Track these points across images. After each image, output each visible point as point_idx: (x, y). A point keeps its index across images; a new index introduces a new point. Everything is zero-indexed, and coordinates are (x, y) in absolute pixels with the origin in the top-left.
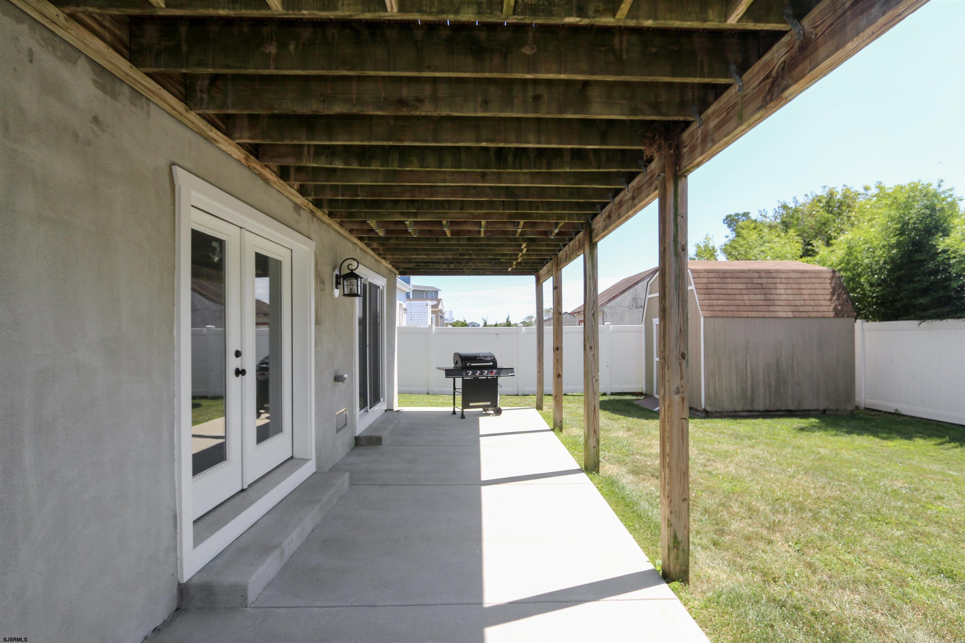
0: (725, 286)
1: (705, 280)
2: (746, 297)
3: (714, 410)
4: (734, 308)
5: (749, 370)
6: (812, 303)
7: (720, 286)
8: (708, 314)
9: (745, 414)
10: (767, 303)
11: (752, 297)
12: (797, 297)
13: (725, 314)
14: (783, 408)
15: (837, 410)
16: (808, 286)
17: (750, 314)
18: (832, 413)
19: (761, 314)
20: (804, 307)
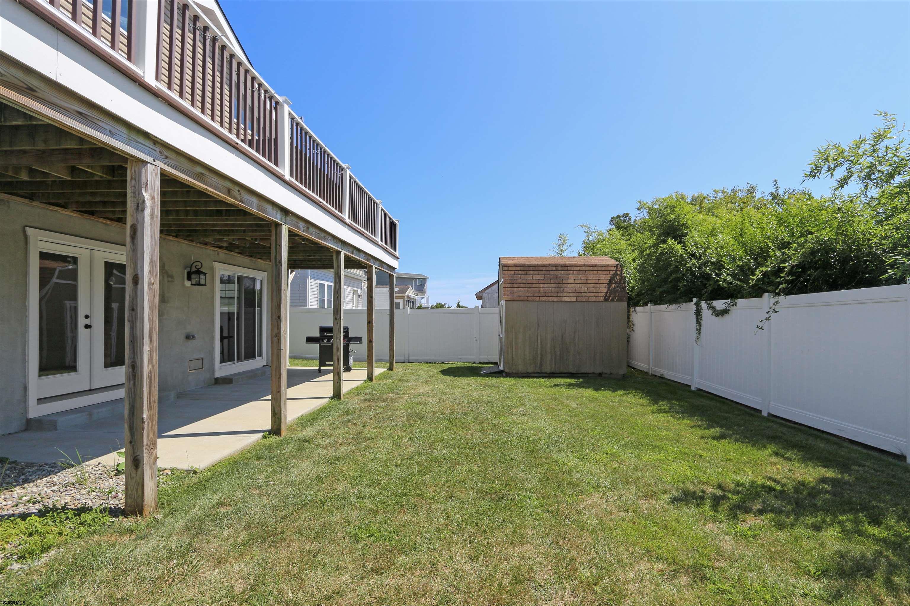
0: (527, 277)
1: (512, 273)
2: (542, 286)
3: (511, 372)
4: (530, 294)
5: (539, 341)
6: (594, 290)
7: (523, 277)
8: (508, 298)
9: (536, 375)
10: (557, 290)
11: (546, 285)
12: (583, 286)
13: (522, 298)
14: (565, 371)
15: (611, 373)
16: (594, 277)
17: (541, 299)
18: (607, 375)
19: (550, 299)
20: (588, 293)
